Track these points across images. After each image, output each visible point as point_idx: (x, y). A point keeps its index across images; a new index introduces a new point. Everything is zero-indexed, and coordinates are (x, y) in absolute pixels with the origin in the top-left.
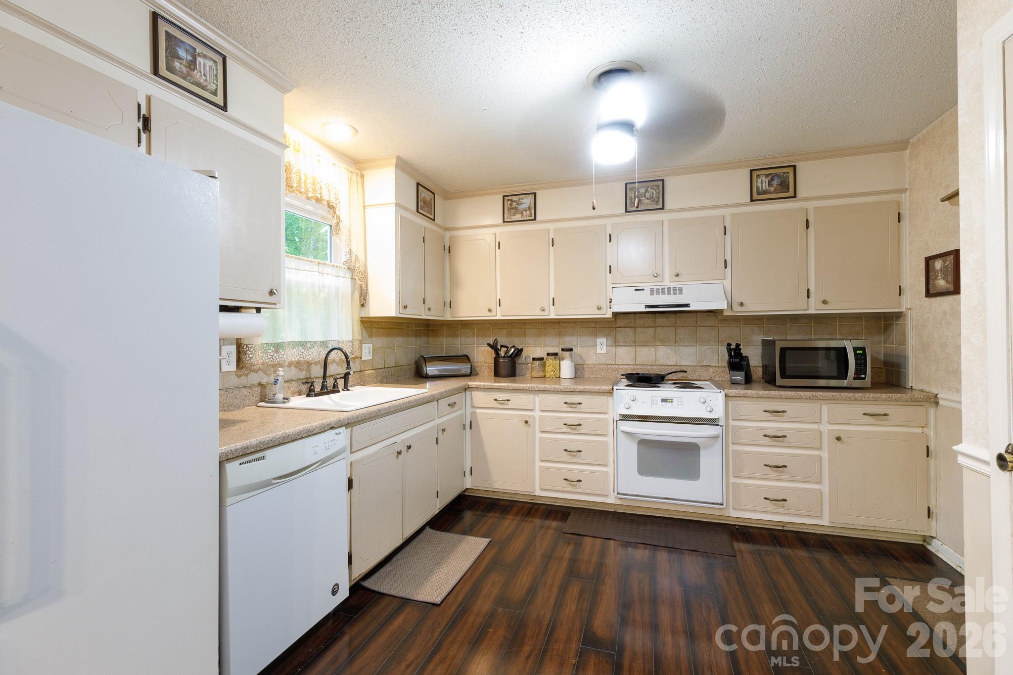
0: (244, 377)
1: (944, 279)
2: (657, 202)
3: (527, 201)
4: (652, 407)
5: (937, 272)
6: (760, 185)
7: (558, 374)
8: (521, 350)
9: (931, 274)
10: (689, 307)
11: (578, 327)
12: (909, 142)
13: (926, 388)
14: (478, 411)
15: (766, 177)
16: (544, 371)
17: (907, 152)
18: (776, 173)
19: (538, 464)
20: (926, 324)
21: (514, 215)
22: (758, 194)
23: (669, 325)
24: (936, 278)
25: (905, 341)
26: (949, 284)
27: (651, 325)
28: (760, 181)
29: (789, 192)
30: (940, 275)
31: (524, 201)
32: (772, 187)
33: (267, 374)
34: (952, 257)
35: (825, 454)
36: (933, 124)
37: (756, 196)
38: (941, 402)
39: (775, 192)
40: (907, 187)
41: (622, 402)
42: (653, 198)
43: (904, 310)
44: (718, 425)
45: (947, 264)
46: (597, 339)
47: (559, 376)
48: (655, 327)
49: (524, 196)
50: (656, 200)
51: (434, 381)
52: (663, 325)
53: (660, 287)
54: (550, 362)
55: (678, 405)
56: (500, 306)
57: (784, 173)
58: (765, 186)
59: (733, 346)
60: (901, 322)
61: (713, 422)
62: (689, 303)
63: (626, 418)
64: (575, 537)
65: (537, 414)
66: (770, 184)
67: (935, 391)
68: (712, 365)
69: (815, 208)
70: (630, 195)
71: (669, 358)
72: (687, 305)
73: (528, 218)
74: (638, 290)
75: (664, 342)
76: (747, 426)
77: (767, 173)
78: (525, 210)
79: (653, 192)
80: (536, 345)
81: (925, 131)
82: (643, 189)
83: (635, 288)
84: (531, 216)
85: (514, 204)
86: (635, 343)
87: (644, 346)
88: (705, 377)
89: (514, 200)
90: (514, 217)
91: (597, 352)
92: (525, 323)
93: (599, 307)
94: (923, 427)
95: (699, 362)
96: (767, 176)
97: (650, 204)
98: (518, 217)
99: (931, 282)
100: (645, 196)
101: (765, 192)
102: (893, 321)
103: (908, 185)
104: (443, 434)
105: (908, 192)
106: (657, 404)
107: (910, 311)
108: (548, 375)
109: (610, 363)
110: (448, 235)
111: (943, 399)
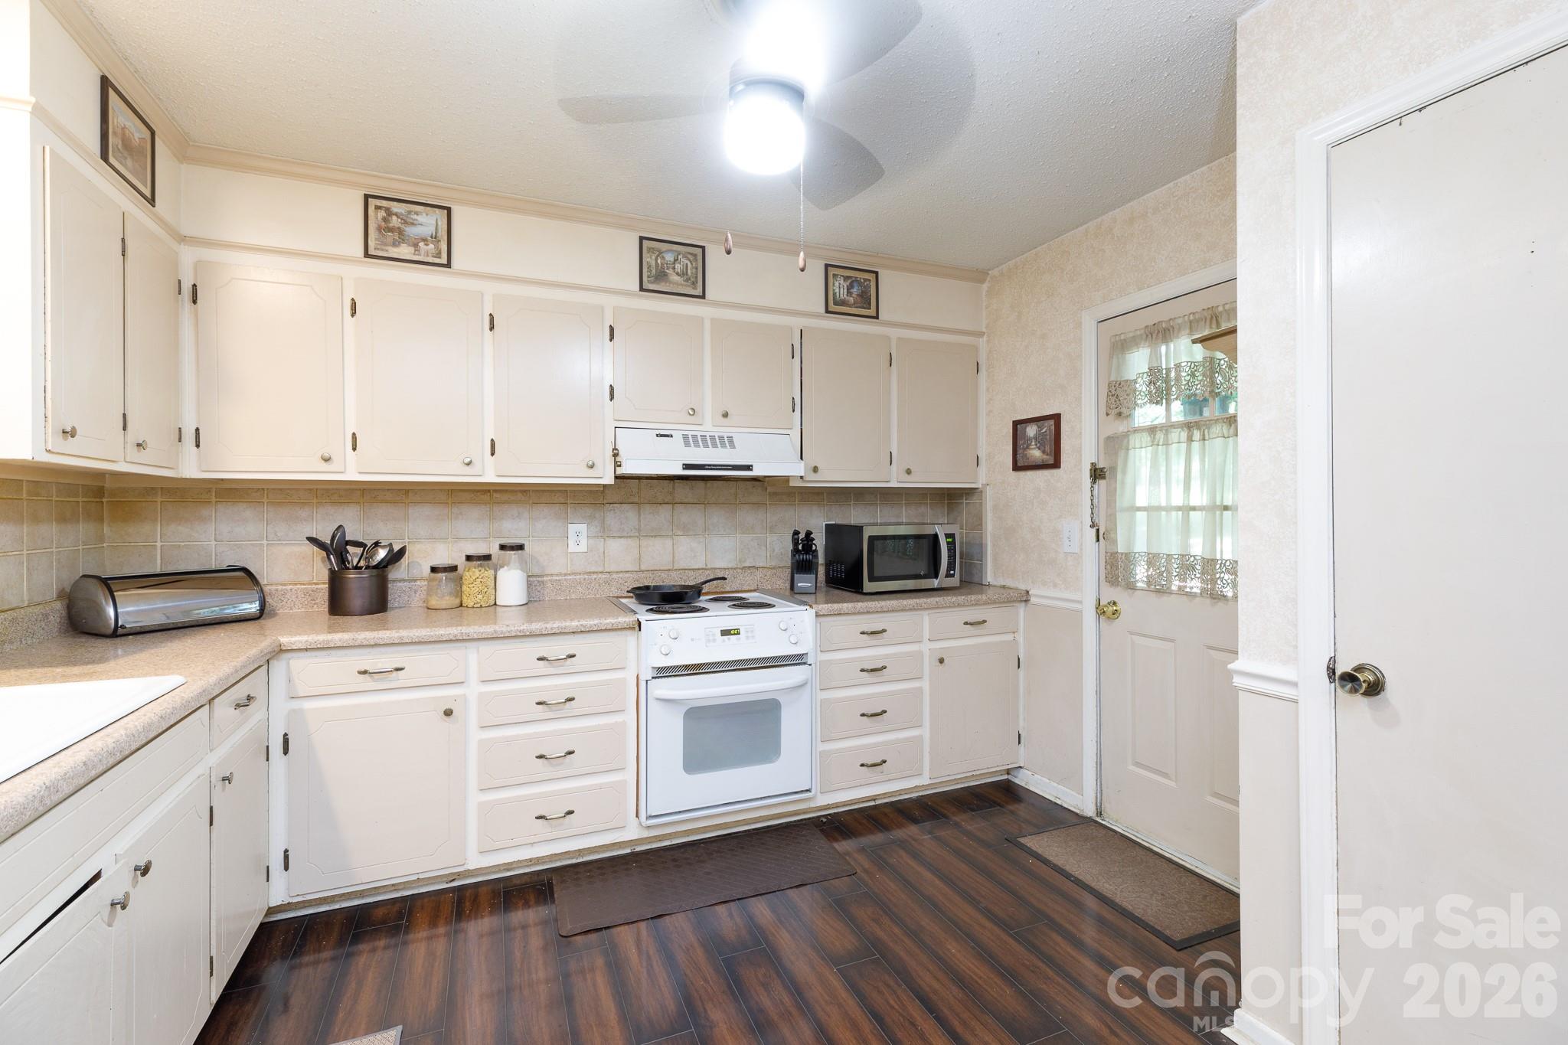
1: (1039, 449)
2: (694, 284)
3: (428, 222)
4: (707, 646)
5: (1029, 439)
6: (837, 290)
7: (493, 597)
8: (402, 552)
9: (1020, 442)
10: (752, 470)
11: (531, 502)
12: (988, 274)
13: (1009, 583)
14: (307, 705)
15: (844, 281)
16: (459, 593)
17: (985, 286)
18: (856, 278)
19: (475, 798)
20: (1010, 504)
21: (395, 244)
22: (836, 303)
23: (695, 501)
24: (1028, 447)
25: (981, 525)
26: (1047, 455)
27: (666, 501)
28: (837, 284)
29: (870, 309)
30: (1033, 443)
31: (420, 219)
32: (851, 296)
34: (1052, 422)
35: (925, 684)
36: (1024, 256)
37: (833, 307)
38: (1033, 600)
39: (855, 305)
40: (984, 330)
41: (655, 644)
42: (687, 274)
43: (980, 486)
44: (805, 663)
45: (1044, 431)
46: (569, 525)
47: (493, 603)
48: (674, 504)
49: (422, 207)
50: (692, 279)
52: (686, 501)
53: (690, 433)
54: (473, 574)
55: (747, 638)
56: (354, 449)
57: (865, 280)
58: (842, 294)
59: (802, 536)
60: (975, 500)
61: (798, 660)
62: (750, 464)
63: (663, 672)
64: (593, 937)
65: (473, 690)
66: (849, 293)
67: (1023, 587)
68: (757, 565)
69: (899, 339)
70: (648, 260)
71: (695, 556)
72: (749, 468)
73: (431, 260)
74: (662, 436)
75: (686, 530)
76: (840, 660)
77: (845, 275)
78: (424, 240)
79: (687, 264)
80: (432, 538)
81: (1011, 263)
82: (670, 254)
83: (658, 432)
84: (438, 255)
85: (395, 222)
86: (639, 534)
87: (655, 536)
88: (749, 585)
89: (395, 210)
90: (395, 250)
91: (570, 550)
92: (407, 492)
93: (591, 463)
94: (1014, 632)
95: (740, 561)
96: (846, 278)
97: (682, 285)
98: (405, 251)
99: (1020, 452)
100: (674, 268)
101: (843, 303)
102: (962, 499)
103: (986, 328)
104: (223, 790)
105: (985, 336)
106: (714, 640)
107: (988, 487)
108: (467, 601)
109: (593, 569)
110: (188, 256)
111: (1036, 596)
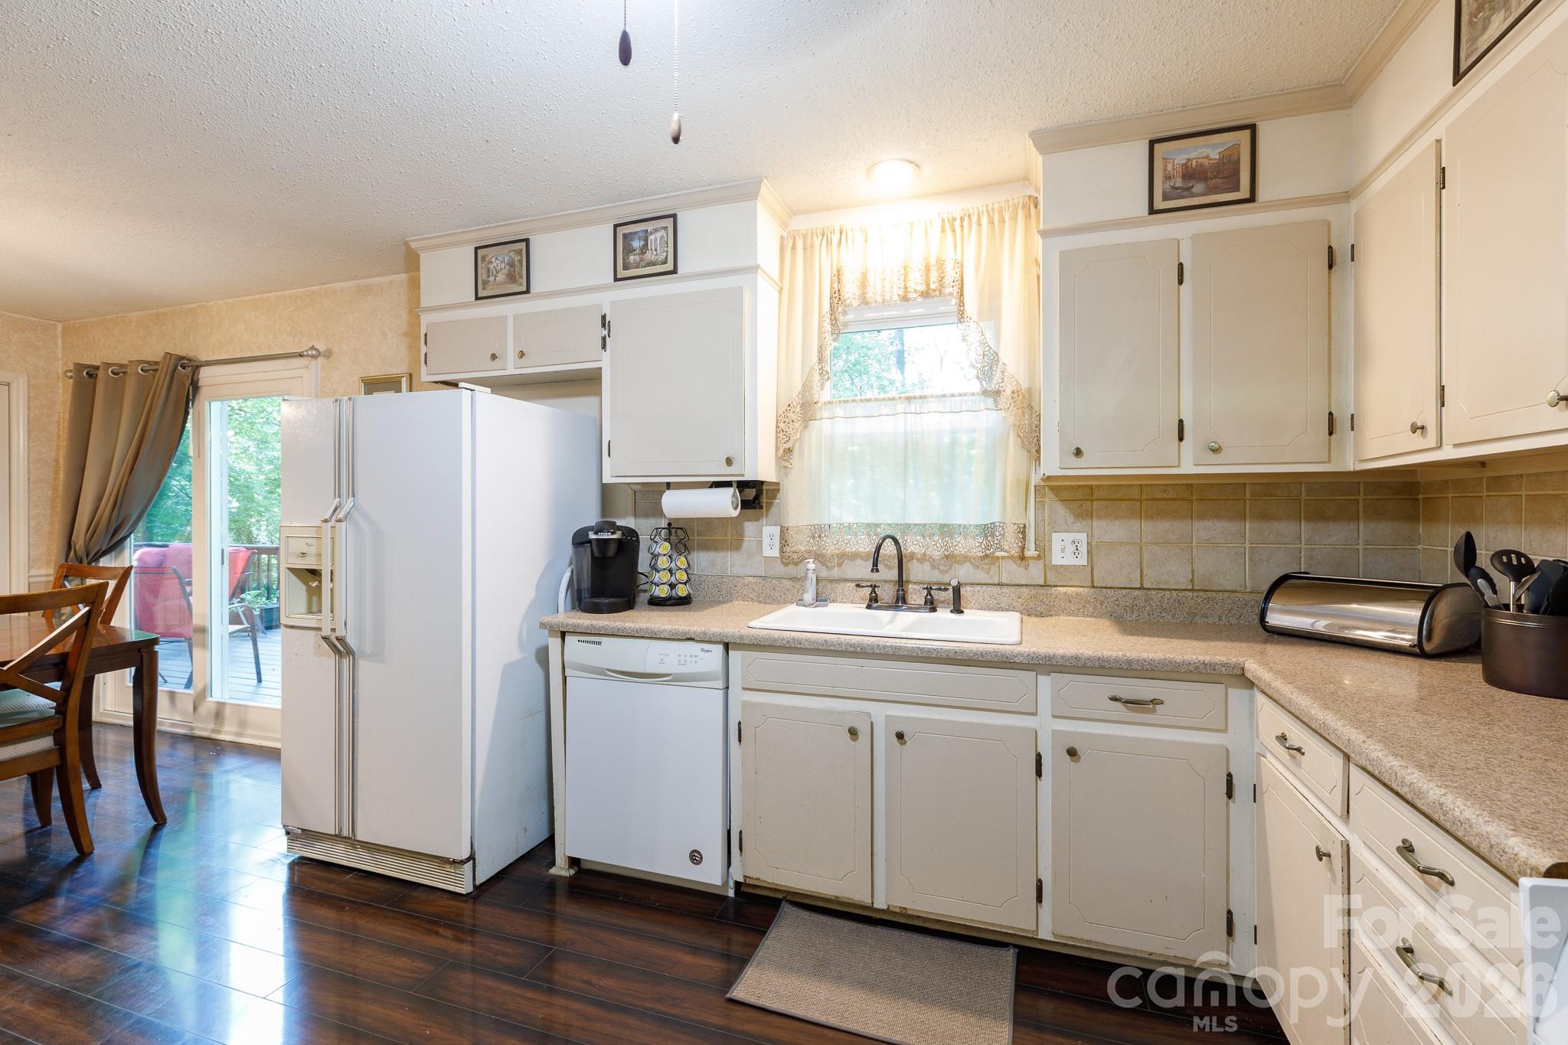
0: (793, 566)
33: (827, 566)
51: (1291, 643)
